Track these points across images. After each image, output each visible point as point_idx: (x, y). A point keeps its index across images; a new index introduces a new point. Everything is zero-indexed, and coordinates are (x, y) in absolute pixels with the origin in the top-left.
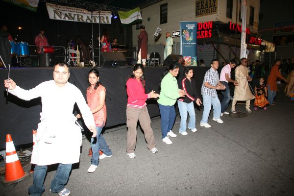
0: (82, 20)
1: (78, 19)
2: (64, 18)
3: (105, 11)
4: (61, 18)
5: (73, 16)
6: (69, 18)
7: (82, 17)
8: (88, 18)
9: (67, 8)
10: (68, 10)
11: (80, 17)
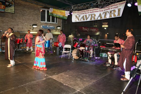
0: (94, 18)
1: (91, 18)
2: (81, 20)
3: (118, 3)
4: (79, 20)
5: (88, 16)
6: (84, 19)
7: (95, 15)
8: (100, 15)
9: (84, 11)
10: (85, 12)
11: (93, 16)
